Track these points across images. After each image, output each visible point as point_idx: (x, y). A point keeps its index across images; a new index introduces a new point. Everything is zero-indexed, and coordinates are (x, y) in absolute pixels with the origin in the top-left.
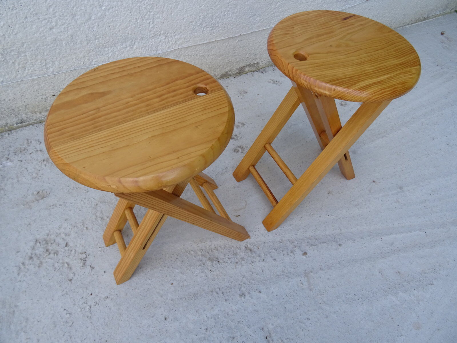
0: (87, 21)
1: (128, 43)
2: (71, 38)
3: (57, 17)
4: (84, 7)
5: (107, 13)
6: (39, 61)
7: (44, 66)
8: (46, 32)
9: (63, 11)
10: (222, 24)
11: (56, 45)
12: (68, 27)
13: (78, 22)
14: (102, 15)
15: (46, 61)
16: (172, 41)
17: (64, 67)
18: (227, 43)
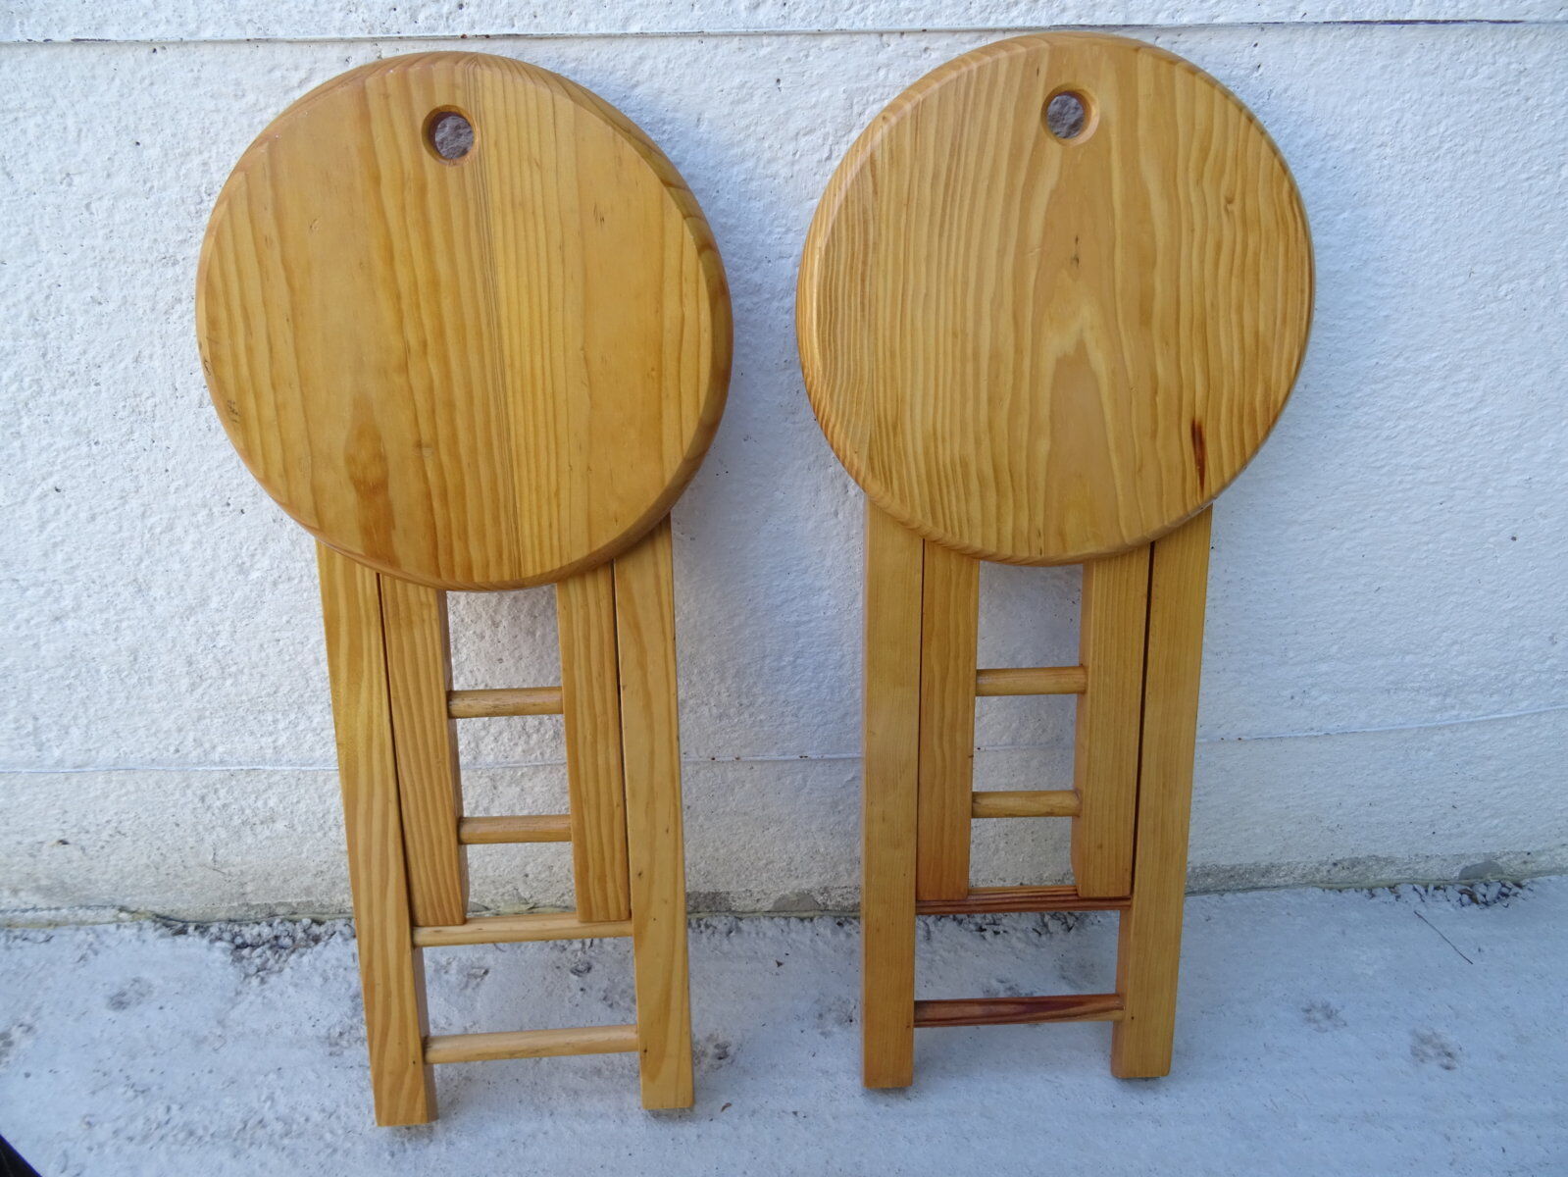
0: (191, 610)
2: (131, 658)
3: (79, 584)
4: (182, 561)
5: (268, 596)
6: (11, 717)
7: (28, 734)
8: (38, 625)
9: (103, 566)
10: (772, 703)
11: (73, 674)
12: (121, 621)
13: (159, 609)
14: (246, 598)
15: (36, 719)
17: (103, 752)
18: (800, 776)
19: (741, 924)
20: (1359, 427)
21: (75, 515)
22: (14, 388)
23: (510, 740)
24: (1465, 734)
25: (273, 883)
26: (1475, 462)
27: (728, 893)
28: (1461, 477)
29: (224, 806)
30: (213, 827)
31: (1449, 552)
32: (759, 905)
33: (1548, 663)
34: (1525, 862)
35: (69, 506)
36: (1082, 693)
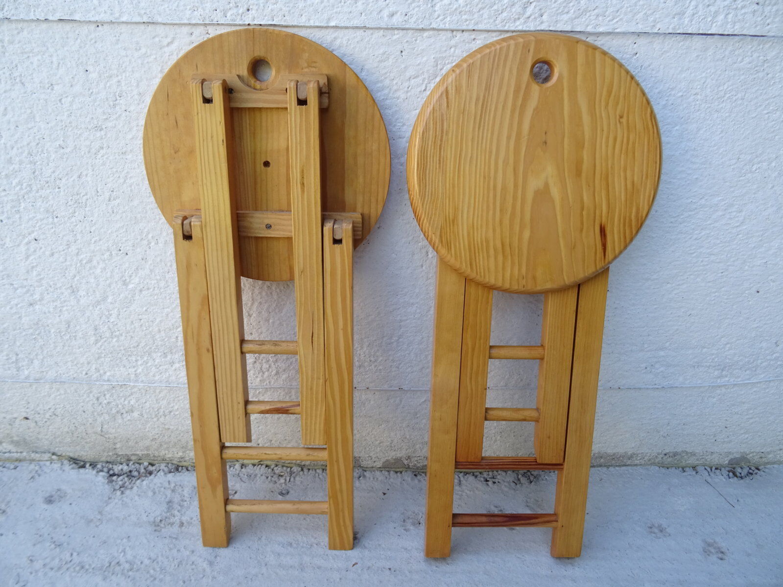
0: (98, 303)
1: (176, 356)
2: (67, 326)
3: (43, 287)
4: (95, 278)
5: (137, 297)
6: (5, 353)
7: (13, 363)
8: (21, 307)
9: (56, 279)
10: (386, 361)
11: (37, 333)
12: (63, 307)
13: (82, 301)
14: (126, 298)
15: (17, 355)
16: (270, 371)
17: (50, 373)
18: (399, 398)
19: (365, 473)
20: (682, 233)
21: (44, 252)
22: (18, 188)
23: (254, 374)
24: (732, 390)
25: (130, 443)
26: (739, 253)
27: (360, 457)
28: (732, 260)
29: (108, 403)
30: (102, 414)
31: (725, 297)
32: (375, 464)
33: (774, 356)
34: (761, 458)
35: (41, 248)
36: (542, 359)
